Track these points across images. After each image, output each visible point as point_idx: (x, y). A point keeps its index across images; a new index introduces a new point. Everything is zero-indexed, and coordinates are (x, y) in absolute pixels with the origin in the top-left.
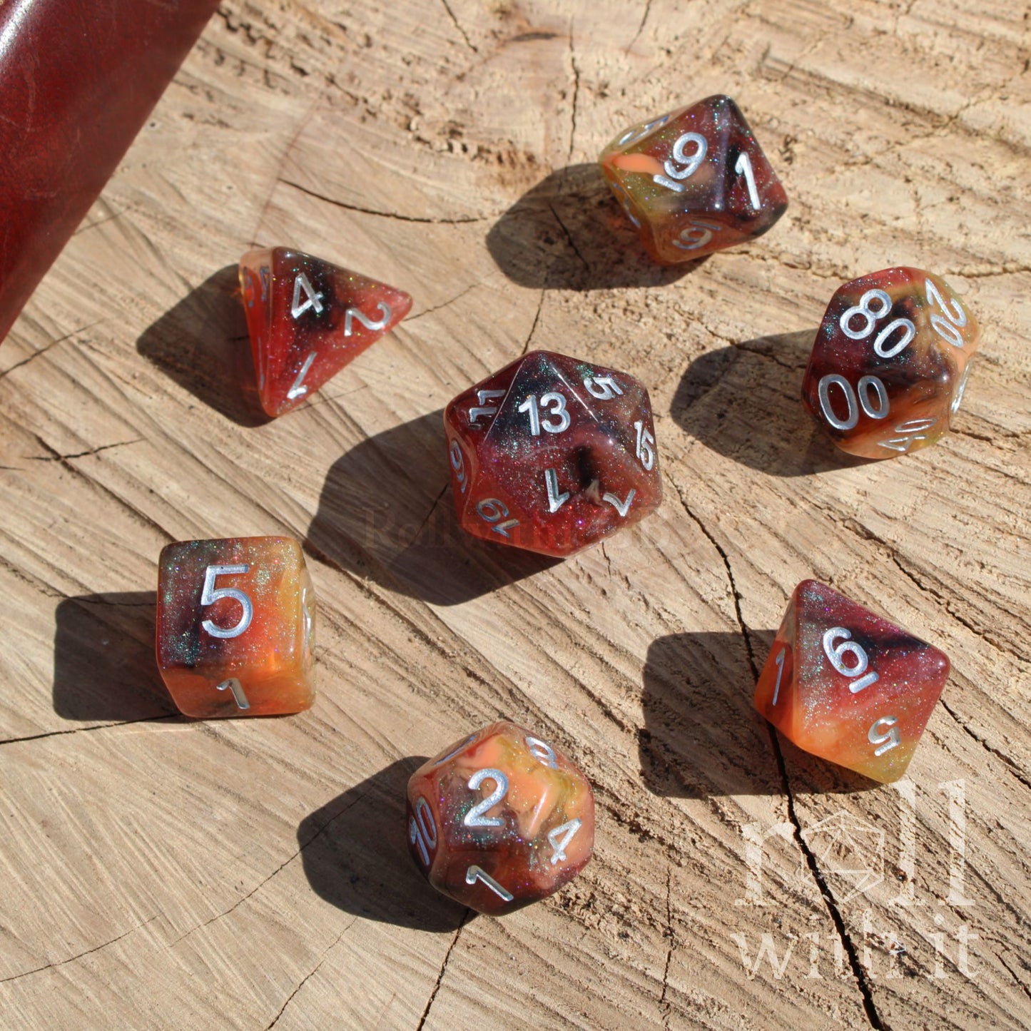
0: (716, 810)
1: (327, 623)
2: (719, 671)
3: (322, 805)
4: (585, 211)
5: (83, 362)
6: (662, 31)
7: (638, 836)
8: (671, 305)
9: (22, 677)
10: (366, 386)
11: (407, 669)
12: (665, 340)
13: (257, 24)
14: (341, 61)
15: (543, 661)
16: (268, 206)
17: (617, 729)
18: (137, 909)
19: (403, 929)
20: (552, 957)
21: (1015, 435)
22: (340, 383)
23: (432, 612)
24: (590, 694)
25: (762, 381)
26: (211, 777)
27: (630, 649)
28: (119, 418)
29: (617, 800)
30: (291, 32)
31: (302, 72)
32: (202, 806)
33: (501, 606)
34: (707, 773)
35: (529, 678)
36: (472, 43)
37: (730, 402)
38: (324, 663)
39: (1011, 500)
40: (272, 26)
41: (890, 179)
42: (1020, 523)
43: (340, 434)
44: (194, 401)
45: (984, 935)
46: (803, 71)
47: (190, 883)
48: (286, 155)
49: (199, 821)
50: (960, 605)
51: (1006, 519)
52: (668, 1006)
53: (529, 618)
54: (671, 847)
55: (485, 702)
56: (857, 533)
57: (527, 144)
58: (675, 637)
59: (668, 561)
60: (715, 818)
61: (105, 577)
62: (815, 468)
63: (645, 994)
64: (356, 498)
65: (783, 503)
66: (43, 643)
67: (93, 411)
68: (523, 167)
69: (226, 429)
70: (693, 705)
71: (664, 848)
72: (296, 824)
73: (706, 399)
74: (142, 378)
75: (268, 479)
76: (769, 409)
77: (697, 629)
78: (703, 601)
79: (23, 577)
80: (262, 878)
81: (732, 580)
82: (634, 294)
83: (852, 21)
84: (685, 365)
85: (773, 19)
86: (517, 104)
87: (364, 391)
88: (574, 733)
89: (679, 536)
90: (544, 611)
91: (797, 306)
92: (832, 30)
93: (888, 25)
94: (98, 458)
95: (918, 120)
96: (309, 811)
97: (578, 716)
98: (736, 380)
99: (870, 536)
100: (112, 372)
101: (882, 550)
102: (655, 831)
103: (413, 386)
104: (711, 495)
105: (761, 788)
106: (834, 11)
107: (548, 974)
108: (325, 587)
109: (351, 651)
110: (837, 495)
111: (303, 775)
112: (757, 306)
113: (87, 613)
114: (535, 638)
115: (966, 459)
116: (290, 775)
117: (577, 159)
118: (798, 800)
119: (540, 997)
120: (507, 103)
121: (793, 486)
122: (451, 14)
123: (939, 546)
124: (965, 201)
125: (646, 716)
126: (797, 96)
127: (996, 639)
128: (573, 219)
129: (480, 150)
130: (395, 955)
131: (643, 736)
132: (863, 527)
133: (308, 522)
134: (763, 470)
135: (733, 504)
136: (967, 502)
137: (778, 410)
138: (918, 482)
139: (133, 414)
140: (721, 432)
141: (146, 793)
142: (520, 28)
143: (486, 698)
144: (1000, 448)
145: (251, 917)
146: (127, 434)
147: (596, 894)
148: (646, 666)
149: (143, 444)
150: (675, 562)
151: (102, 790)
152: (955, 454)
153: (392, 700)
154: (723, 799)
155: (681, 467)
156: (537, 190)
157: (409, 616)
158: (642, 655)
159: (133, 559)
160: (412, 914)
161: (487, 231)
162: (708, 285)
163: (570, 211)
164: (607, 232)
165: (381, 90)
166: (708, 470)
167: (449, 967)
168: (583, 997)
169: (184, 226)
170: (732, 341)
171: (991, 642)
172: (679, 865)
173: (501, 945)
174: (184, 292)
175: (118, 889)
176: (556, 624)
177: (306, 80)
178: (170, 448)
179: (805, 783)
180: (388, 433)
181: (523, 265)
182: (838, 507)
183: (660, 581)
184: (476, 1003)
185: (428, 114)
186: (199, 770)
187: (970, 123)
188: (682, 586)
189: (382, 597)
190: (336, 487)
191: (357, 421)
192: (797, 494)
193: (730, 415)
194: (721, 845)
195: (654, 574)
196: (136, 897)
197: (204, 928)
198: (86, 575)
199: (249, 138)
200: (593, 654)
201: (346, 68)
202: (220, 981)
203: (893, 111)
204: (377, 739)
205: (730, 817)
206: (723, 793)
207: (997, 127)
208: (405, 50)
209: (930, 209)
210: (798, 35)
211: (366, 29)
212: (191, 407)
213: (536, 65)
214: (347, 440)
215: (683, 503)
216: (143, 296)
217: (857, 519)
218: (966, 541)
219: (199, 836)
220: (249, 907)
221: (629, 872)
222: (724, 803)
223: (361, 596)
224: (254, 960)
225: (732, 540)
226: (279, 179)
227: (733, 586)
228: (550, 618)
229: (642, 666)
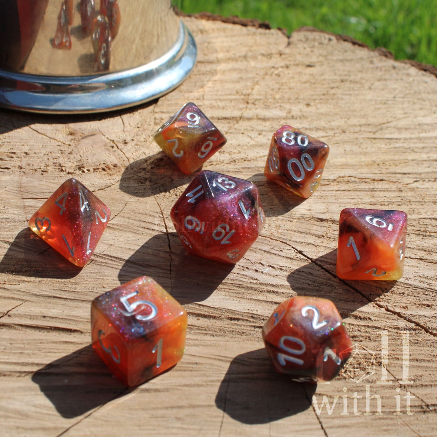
0: (356, 317)
2: (316, 276)
4: (148, 172)
6: (131, 124)
9: (36, 412)
10: (111, 245)
11: (205, 330)
14: (21, 161)
15: (254, 302)
16: (24, 207)
19: (291, 417)
21: (335, 180)
22: (100, 248)
23: (200, 305)
27: (281, 284)
28: (9, 298)
31: (7, 168)
33: (223, 292)
34: (343, 307)
35: (255, 309)
36: (67, 144)
39: (350, 196)
41: (237, 135)
42: (359, 200)
43: (113, 264)
44: (40, 279)
48: (20, 191)
49: (170, 425)
52: (404, 386)
53: (237, 292)
55: (245, 326)
56: (317, 221)
57: (110, 162)
58: (293, 273)
59: (269, 252)
60: (358, 320)
61: (47, 356)
62: (289, 209)
65: (287, 222)
66: (36, 394)
68: (114, 169)
74: (9, 280)
77: (298, 267)
78: (291, 259)
79: (5, 375)
80: (217, 432)
81: (294, 248)
86: (97, 154)
87: (112, 247)
89: (266, 244)
90: (240, 286)
91: (241, 172)
94: (9, 316)
95: (231, 121)
99: (322, 220)
101: (329, 223)
103: (130, 239)
105: (363, 304)
110: (302, 213)
111: (199, 385)
113: (49, 374)
114: (245, 296)
115: (328, 191)
116: (192, 389)
117: (132, 161)
118: (377, 301)
120: (94, 154)
121: (286, 216)
122: (53, 139)
124: (264, 133)
128: (146, 175)
129: (94, 169)
130: (298, 428)
132: (318, 218)
134: (273, 216)
135: (273, 229)
138: (321, 202)
139: (14, 294)
141: (136, 428)
142: (81, 136)
143: (245, 324)
144: (334, 185)
146: (17, 302)
148: (291, 286)
149: (26, 303)
150: (271, 252)
152: (324, 191)
153: (209, 343)
156: (125, 172)
157: (191, 311)
158: (287, 283)
159: (54, 345)
160: (289, 410)
161: (118, 187)
163: (143, 173)
164: (161, 174)
167: (321, 420)
172: (361, 341)
174: (8, 246)
176: (248, 288)
177: (10, 170)
178: (41, 299)
179: (374, 295)
180: (133, 255)
181: (140, 191)
182: (306, 216)
183: (272, 259)
184: (343, 426)
185: (66, 166)
186: (152, 406)
187: (247, 117)
188: (280, 258)
192: (290, 218)
194: (368, 327)
195: (268, 258)
200: (270, 292)
201: (24, 162)
203: (222, 120)
204: (217, 357)
205: (363, 316)
206: (354, 311)
207: (255, 115)
208: (43, 152)
209: (256, 138)
211: (23, 151)
212: (40, 281)
213: (95, 143)
214: (118, 265)
217: (314, 217)
222: (357, 313)
226: (23, 198)
227: (297, 250)
228: (244, 288)
229: (289, 287)
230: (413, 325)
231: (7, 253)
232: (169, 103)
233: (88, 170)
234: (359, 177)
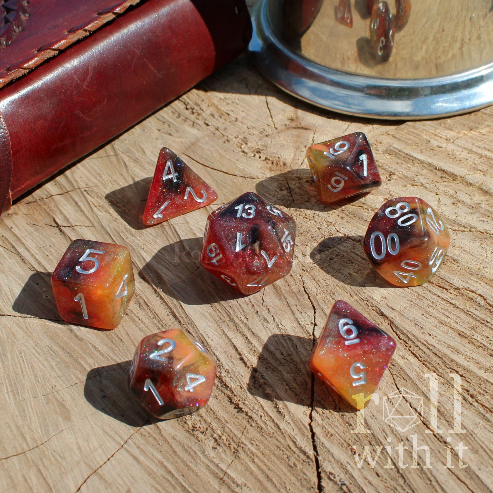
0: (276, 407)
1: (137, 302)
2: (297, 352)
3: (103, 366)
4: (300, 183)
5: (82, 197)
7: (237, 410)
8: (323, 218)
9: (6, 294)
10: (188, 223)
11: (162, 325)
12: (317, 229)
13: (196, 108)
14: (223, 123)
15: (221, 333)
17: (244, 366)
18: (8, 385)
19: (116, 420)
20: (178, 449)
21: (458, 289)
22: (178, 220)
23: (181, 306)
24: (237, 350)
25: (353, 250)
26: (62, 345)
27: (260, 336)
28: (87, 217)
29: (233, 393)
30: (208, 112)
31: (207, 125)
32: (53, 354)
33: (211, 310)
34: (277, 391)
35: (212, 338)
36: (276, 126)
37: (337, 255)
38: (129, 316)
39: (450, 313)
40: (203, 110)
41: (430, 193)
42: (452, 322)
43: (171, 237)
44: (119, 217)
45: (386, 485)
46: (404, 153)
47: (34, 380)
48: (190, 147)
49: (49, 359)
50: (415, 348)
51: (446, 319)
52: (224, 482)
53: (221, 316)
54: (250, 417)
56: (377, 313)
57: (285, 159)
58: (283, 336)
59: (289, 306)
60: (275, 410)
62: (366, 285)
63: (215, 475)
64: (167, 260)
65: (348, 295)
66: (20, 284)
67: (79, 214)
68: (281, 166)
69: (127, 228)
70: (281, 363)
71: (247, 417)
72: (89, 369)
73: (327, 253)
74: (102, 207)
75: (135, 247)
76: (353, 261)
77: (293, 334)
78: (300, 324)
79: (24, 262)
80: (65, 386)
81: (315, 318)
82: (308, 212)
83: (429, 141)
84: (322, 239)
85: (397, 136)
86: (286, 147)
87: (186, 224)
88: (224, 363)
89: (297, 298)
90: (229, 315)
92: (420, 143)
93: (444, 145)
94: (73, 229)
95: (447, 176)
96: (97, 366)
97: (228, 356)
98: (342, 248)
99: (382, 314)
100: (92, 202)
101: (386, 321)
102: (245, 409)
104: (317, 286)
105: (300, 402)
106: (423, 137)
107: (173, 455)
108: (141, 289)
109: (142, 315)
110: (372, 296)
112: (360, 225)
113: (43, 279)
114: (221, 325)
115: (434, 294)
116: (95, 352)
117: (303, 167)
118: (316, 410)
119: (166, 463)
120: (282, 146)
121: (354, 290)
122: (271, 117)
123: (412, 324)
124: (459, 205)
125: (258, 363)
126: (399, 161)
127: (428, 365)
128: (293, 185)
129: (266, 159)
130: (108, 430)
131: (255, 370)
132: (380, 310)
133: (144, 264)
134: (343, 282)
135: (325, 292)
136: (430, 310)
137: (357, 262)
138: (410, 299)
139: (93, 217)
140: (329, 265)
141: (33, 344)
142: (296, 125)
144: (451, 293)
145: (54, 400)
146: (87, 223)
147: (209, 429)
148: (266, 344)
149: (93, 228)
150: (292, 307)
151: (16, 339)
152: (430, 291)
154: (281, 402)
155: (308, 274)
156: (283, 174)
157: (171, 306)
158: (265, 339)
160: (123, 416)
161: (258, 182)
162: (341, 215)
163: (294, 182)
164: (306, 191)
165: (235, 135)
166: (319, 277)
167: (130, 441)
168: (186, 468)
169: (141, 162)
170: (345, 235)
171: (426, 366)
172: (251, 426)
173: (157, 438)
174: (131, 182)
175: (4, 376)
176: (233, 321)
177: (208, 127)
178: (102, 231)
179: (320, 403)
180: (189, 240)
182: (371, 301)
183: (283, 313)
184: (135, 458)
185: (249, 144)
186: (59, 341)
187: (468, 180)
188: (292, 317)
189: (163, 297)
190: (161, 255)
191: (179, 233)
192: (355, 293)
193: (335, 260)
194: (273, 421)
195: (281, 310)
196: (10, 381)
197: (32, 399)
198: (48, 265)
199: (178, 140)
200: (244, 335)
201: (224, 126)
202: (29, 421)
203: (437, 172)
205: (282, 410)
206: (281, 399)
207: (480, 183)
208: (249, 125)
209: (444, 205)
210: (406, 143)
211: (237, 116)
212: (117, 219)
213: (298, 136)
214: (173, 240)
215: (304, 287)
216: (115, 181)
217: (378, 307)
218: (425, 324)
219: (47, 364)
220: (54, 396)
221: (227, 423)
222: (280, 404)
223: (154, 295)
224: (46, 417)
225: (320, 304)
226: (184, 154)
227: (315, 321)
228: (230, 318)
229: (264, 343)
230: (311, 453)
231: (125, 187)
232: (412, 130)
233: (260, 157)
234: (489, 302)
